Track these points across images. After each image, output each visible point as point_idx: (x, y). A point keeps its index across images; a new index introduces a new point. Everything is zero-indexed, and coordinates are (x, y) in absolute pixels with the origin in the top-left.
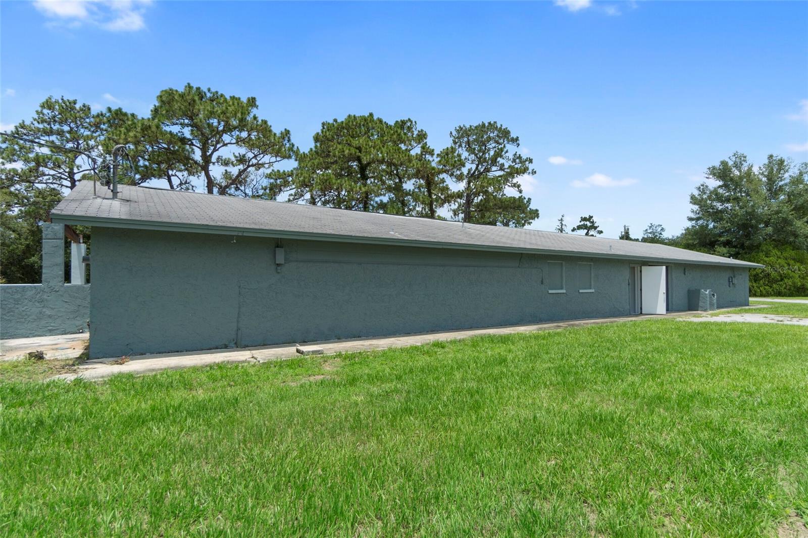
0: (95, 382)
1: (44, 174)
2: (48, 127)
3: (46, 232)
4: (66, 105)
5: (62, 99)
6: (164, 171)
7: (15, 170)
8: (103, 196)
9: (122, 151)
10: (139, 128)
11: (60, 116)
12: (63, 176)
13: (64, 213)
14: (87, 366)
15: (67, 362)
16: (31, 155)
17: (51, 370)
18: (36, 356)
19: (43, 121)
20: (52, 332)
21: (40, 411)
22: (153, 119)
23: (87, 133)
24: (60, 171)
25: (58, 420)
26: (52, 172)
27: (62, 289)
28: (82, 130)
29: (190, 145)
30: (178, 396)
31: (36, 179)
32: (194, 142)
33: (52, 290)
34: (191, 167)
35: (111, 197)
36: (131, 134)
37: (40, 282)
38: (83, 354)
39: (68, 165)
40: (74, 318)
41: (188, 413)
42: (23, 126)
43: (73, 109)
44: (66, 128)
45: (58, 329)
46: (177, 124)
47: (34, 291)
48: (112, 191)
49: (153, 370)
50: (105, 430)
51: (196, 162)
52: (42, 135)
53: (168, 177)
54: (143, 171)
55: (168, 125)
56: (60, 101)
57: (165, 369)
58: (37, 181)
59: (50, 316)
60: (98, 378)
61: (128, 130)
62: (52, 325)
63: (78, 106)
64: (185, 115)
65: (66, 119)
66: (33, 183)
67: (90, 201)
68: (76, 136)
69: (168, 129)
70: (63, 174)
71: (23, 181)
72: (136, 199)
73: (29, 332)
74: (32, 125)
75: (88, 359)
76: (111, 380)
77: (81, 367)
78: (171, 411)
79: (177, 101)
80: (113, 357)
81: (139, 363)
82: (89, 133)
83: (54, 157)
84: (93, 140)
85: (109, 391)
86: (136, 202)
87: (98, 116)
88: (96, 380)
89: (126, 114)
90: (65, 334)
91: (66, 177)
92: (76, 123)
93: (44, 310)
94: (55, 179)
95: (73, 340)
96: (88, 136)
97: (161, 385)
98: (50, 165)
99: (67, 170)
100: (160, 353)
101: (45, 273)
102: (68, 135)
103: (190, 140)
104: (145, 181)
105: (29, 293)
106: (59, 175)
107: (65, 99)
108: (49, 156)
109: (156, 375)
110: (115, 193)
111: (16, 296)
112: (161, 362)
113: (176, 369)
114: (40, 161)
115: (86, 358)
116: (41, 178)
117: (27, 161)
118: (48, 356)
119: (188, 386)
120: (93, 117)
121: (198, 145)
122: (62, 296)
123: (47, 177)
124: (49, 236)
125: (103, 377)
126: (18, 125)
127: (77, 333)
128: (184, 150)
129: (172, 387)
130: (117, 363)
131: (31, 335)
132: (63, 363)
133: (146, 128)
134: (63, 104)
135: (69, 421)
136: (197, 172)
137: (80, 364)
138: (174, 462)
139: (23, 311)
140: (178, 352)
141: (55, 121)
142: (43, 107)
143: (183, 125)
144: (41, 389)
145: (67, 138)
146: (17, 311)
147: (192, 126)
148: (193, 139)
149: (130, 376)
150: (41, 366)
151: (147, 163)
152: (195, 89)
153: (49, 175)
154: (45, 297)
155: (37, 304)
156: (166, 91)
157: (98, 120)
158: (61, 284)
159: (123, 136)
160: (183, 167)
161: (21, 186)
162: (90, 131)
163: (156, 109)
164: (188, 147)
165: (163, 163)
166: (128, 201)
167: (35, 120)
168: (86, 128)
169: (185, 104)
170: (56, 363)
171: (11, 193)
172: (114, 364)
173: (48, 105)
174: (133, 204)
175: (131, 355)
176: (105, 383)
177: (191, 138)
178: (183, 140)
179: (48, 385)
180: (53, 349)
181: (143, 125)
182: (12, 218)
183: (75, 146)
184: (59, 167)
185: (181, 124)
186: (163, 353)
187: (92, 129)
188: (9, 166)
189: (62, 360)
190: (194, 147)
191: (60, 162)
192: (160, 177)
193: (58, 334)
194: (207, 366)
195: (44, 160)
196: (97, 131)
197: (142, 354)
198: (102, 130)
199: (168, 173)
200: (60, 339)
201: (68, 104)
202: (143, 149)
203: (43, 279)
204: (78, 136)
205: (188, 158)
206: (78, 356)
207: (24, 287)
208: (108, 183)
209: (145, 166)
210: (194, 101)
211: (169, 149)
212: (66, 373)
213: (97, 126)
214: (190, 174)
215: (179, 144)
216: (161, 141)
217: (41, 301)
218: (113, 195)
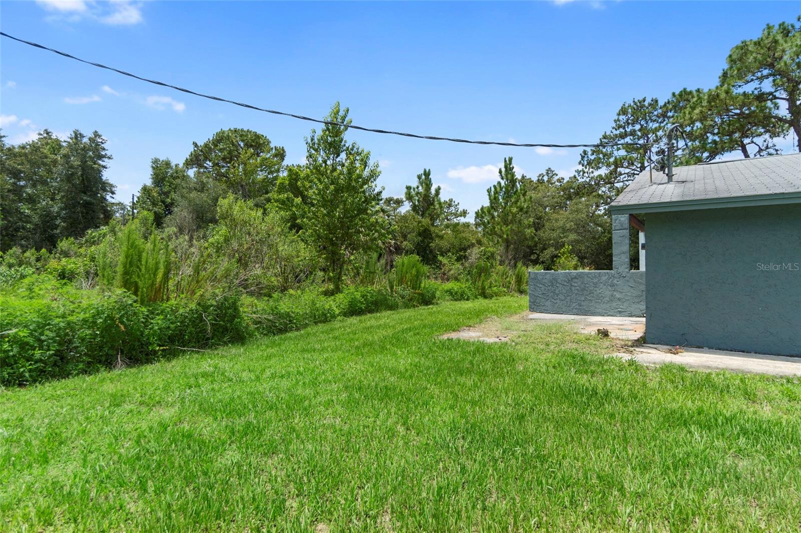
0: (647, 367)
1: (621, 174)
2: (624, 131)
3: (615, 224)
4: (637, 106)
5: (634, 101)
6: (737, 141)
7: (600, 176)
8: (659, 182)
9: (676, 131)
10: (706, 101)
11: (632, 118)
12: (636, 172)
13: (621, 204)
14: (642, 350)
15: (627, 342)
16: (612, 160)
17: (613, 347)
18: (603, 333)
19: (620, 127)
20: (621, 313)
21: (597, 382)
22: (722, 86)
23: (656, 125)
24: (633, 168)
25: (608, 394)
26: (627, 171)
27: (628, 275)
28: (651, 124)
29: (771, 100)
30: (734, 405)
31: (615, 179)
32: (777, 94)
33: (621, 276)
34: (774, 126)
35: (667, 181)
36: (697, 111)
37: (611, 269)
38: (641, 337)
39: (639, 161)
40: (638, 303)
41: (742, 429)
42: (605, 137)
43: (643, 106)
44: (637, 127)
45: (625, 311)
46: (752, 80)
47: (607, 277)
48: (667, 175)
49: (709, 367)
50: (646, 417)
51: (780, 119)
52: (619, 140)
53: (742, 147)
54: (711, 147)
55: (740, 86)
56: (632, 104)
57: (723, 369)
58: (616, 181)
59: (619, 299)
60: (650, 363)
61: (693, 108)
62: (621, 307)
63: (646, 103)
64: (763, 65)
65: (638, 118)
66: (613, 183)
67: (645, 189)
68: (646, 132)
69: (740, 91)
70: (636, 170)
71: (606, 183)
72: (693, 178)
73: (604, 311)
74: (612, 134)
75: (644, 343)
76: (662, 369)
77: (637, 349)
78: (720, 421)
79: (752, 52)
80: (668, 345)
81: (694, 356)
82: (657, 125)
83: (628, 156)
84: (661, 131)
85: (658, 379)
86: (692, 181)
87: (665, 105)
88: (648, 365)
89: (691, 92)
90: (631, 316)
91: (638, 173)
92: (646, 120)
93: (615, 293)
94: (630, 176)
95: (637, 322)
96: (656, 128)
97: (714, 387)
98: (626, 164)
99: (639, 165)
100: (720, 349)
101: (615, 261)
102: (639, 134)
103: (771, 94)
104: (714, 158)
105: (604, 278)
106: (632, 172)
107: (636, 101)
108: (624, 157)
109: (710, 374)
110: (670, 176)
111: (595, 281)
112: (719, 360)
113: (736, 371)
114: (618, 163)
115: (642, 342)
116: (619, 178)
117: (608, 165)
118: (612, 335)
119: (750, 396)
120: (661, 108)
121: (784, 96)
122: (628, 281)
123: (623, 176)
124: (617, 228)
125: (654, 363)
126: (602, 137)
127: (641, 317)
128: (762, 109)
129: (728, 392)
130: (670, 352)
131: (605, 315)
132: (623, 343)
133: (713, 98)
134: (635, 106)
135: (617, 398)
136: (783, 130)
137: (637, 346)
138: (712, 484)
139: (600, 293)
140: (743, 352)
141: (629, 124)
142: (619, 115)
143: (761, 79)
144: (601, 363)
145: (638, 136)
146: (595, 293)
147: (774, 75)
148: (776, 91)
149: (682, 369)
150: (606, 343)
151: (717, 138)
152: (777, 27)
153: (625, 174)
154: (615, 281)
155: (610, 288)
156: (737, 48)
157: (664, 109)
158: (627, 270)
159: (688, 116)
160: (763, 130)
161: (605, 188)
162: (658, 122)
163: (724, 73)
164: (769, 104)
165: (736, 133)
166: (683, 182)
167: (613, 128)
168: (654, 121)
169: (762, 51)
170: (618, 342)
171: (599, 195)
172: (668, 352)
173: (623, 111)
174: (688, 185)
175: (687, 346)
176: (656, 370)
177: (773, 90)
178: (761, 97)
179: (607, 361)
180: (619, 329)
181: (709, 96)
182: (599, 216)
183: (645, 141)
184: (633, 164)
185: (758, 78)
186: (724, 350)
187: (660, 121)
188: (596, 173)
189: (622, 340)
190: (777, 101)
191: (633, 159)
192: (732, 149)
193: (626, 316)
194: (781, 377)
195: (621, 161)
196: (664, 121)
197: (699, 347)
198: (669, 118)
199: (742, 142)
200: (626, 321)
201: (638, 104)
202: (712, 123)
203: (613, 266)
204: (648, 131)
205: (769, 117)
206: (636, 339)
207: (600, 273)
208: (662, 168)
209: (714, 142)
210: (776, 42)
211: (742, 113)
212: (624, 352)
213: (664, 115)
214: (774, 135)
215: (756, 103)
216: (732, 107)
217: (612, 285)
218: (668, 179)
